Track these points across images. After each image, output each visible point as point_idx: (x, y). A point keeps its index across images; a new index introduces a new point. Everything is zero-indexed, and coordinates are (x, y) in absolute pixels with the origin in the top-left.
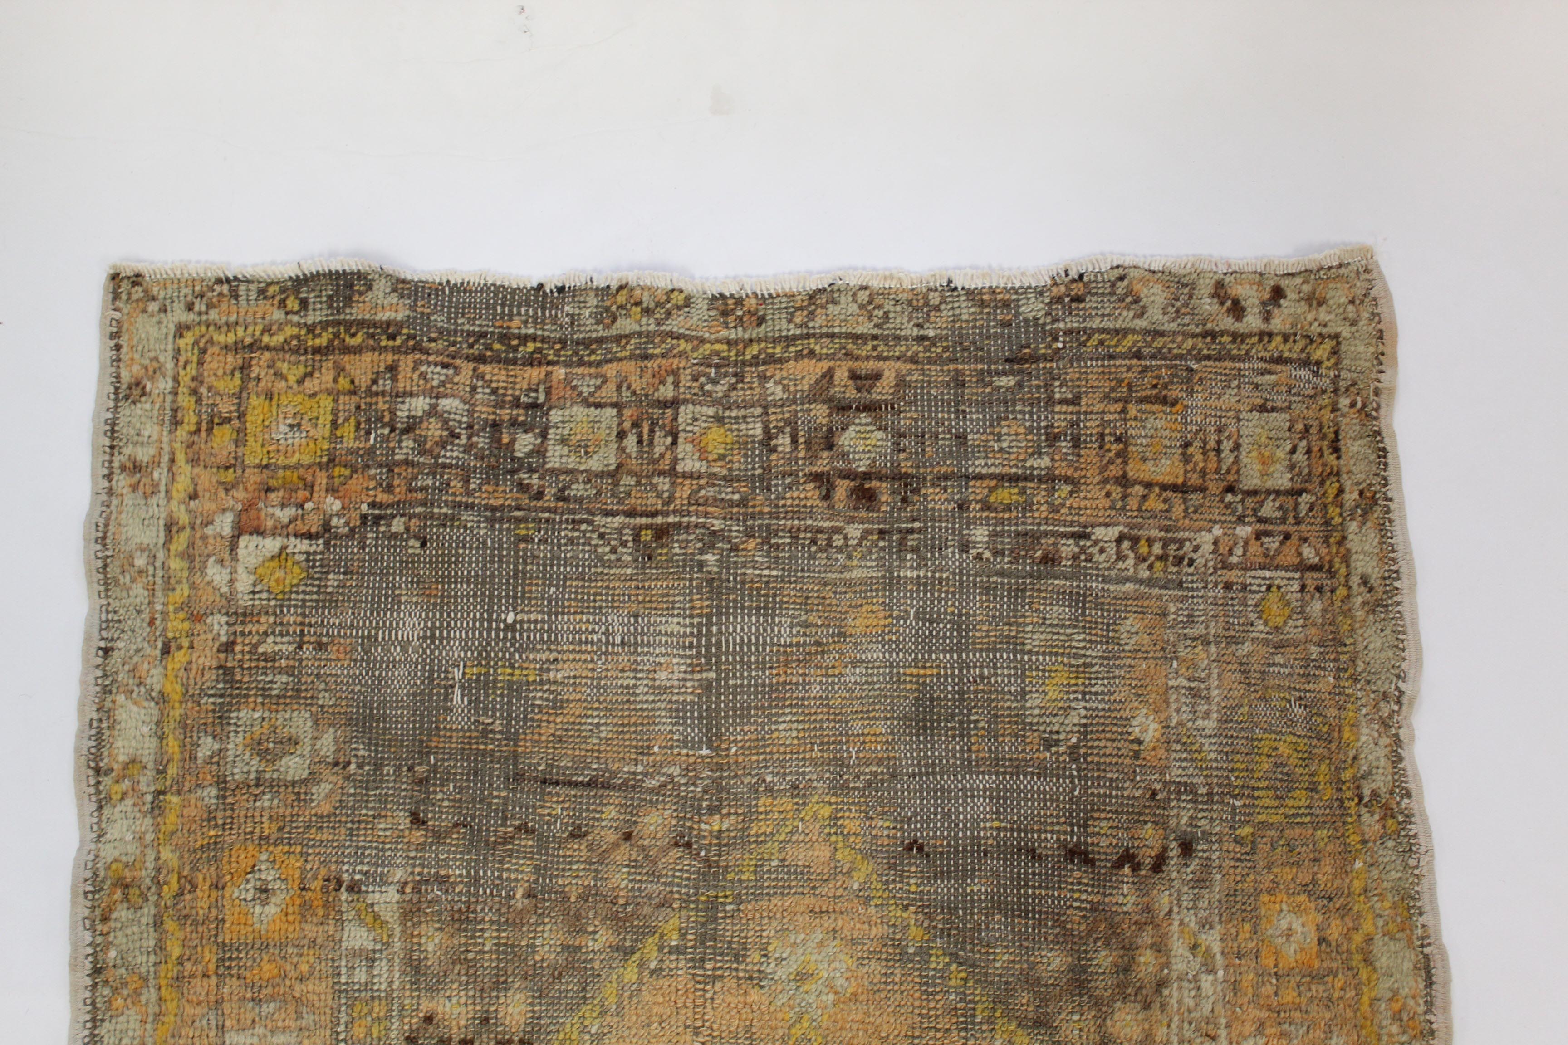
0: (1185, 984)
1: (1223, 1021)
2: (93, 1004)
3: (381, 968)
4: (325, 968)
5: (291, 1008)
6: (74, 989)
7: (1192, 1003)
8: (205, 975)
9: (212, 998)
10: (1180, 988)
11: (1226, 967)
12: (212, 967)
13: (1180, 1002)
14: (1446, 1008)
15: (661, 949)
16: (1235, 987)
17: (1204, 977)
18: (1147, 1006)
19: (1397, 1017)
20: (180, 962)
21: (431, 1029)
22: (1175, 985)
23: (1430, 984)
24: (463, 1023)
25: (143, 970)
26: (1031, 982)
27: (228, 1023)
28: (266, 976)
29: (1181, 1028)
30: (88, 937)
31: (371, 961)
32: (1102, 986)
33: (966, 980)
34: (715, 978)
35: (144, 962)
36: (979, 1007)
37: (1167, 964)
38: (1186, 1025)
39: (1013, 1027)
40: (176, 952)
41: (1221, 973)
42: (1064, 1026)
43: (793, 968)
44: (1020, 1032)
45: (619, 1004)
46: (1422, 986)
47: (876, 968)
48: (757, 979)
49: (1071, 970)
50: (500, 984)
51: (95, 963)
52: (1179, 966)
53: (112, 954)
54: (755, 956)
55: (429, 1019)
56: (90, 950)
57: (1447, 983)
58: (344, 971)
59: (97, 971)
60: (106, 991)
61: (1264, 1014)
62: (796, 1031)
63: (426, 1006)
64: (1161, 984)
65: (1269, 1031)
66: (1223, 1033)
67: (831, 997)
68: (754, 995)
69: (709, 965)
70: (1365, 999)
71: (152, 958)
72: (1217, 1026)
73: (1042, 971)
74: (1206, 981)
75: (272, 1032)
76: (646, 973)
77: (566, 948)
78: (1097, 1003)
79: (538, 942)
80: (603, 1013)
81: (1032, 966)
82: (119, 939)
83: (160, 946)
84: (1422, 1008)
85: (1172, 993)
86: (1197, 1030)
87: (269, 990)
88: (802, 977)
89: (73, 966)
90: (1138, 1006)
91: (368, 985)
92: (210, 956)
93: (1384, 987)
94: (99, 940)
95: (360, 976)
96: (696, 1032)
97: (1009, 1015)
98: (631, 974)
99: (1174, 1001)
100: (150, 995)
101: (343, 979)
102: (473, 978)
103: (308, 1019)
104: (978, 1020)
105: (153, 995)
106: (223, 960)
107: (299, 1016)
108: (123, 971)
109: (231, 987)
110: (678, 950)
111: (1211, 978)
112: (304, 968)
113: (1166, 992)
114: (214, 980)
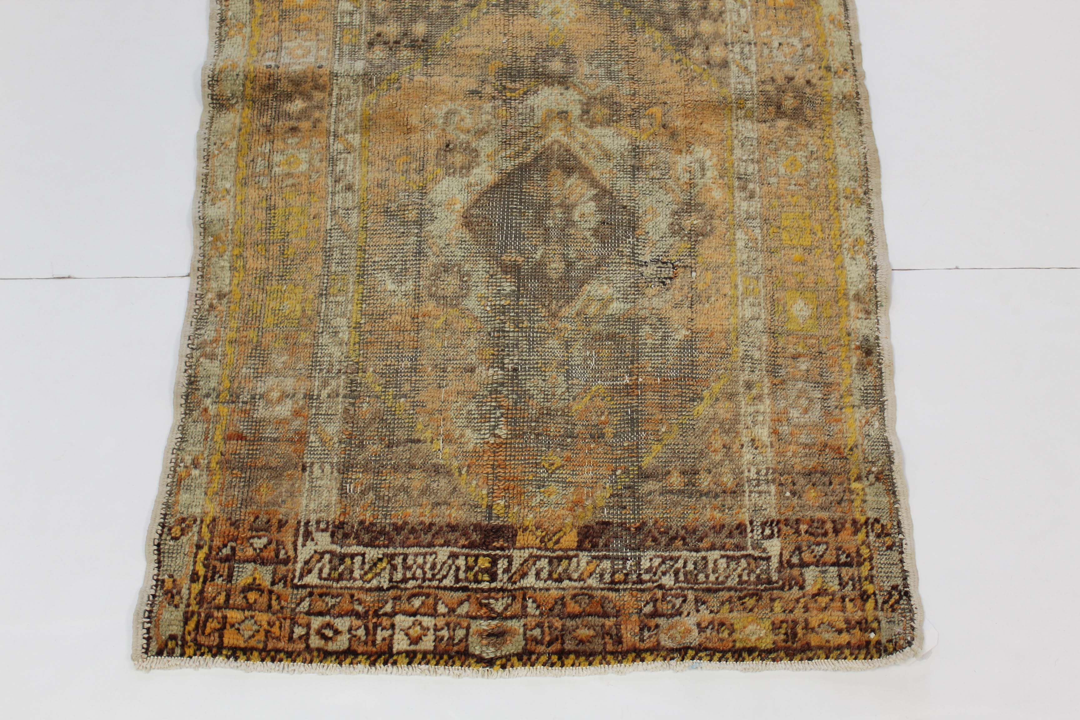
0: (733, 13)
1: (751, 26)
2: (220, 34)
3: (357, 17)
4: (330, 17)
5: (314, 32)
6: (211, 27)
7: (736, 19)
8: (273, 21)
9: (277, 30)
10: (731, 14)
11: (752, 6)
12: (277, 18)
13: (731, 19)
14: (855, 18)
15: (488, 5)
16: (756, 13)
17: (741, 10)
18: (715, 21)
19: (832, 22)
20: (261, 16)
21: (380, 38)
22: (728, 13)
23: (846, 10)
24: (395, 34)
25: (244, 21)
26: (662, 14)
27: (284, 39)
28: (302, 21)
29: (732, 28)
30: (219, 7)
31: (351, 14)
32: (693, 15)
33: (631, 13)
34: (513, 16)
35: (245, 18)
36: (637, 23)
37: (724, 5)
38: (734, 27)
39: (653, 30)
40: (260, 13)
41: (749, 8)
42: (677, 29)
43: (550, 10)
44: (656, 32)
45: (469, 25)
46: (843, 10)
47: (589, 9)
48: (534, 15)
49: (679, 8)
50: (413, 20)
51: (221, 17)
52: (729, 6)
53: (230, 13)
54: (532, 7)
55: (379, 35)
56: (219, 12)
57: (855, 10)
58: (339, 18)
59: (222, 21)
60: (226, 29)
61: (770, 23)
62: (552, 34)
63: (378, 29)
64: (721, 13)
65: (772, 29)
66: (751, 31)
67: (568, 20)
68: (532, 20)
69: (510, 11)
70: (817, 17)
71: (248, 16)
72: (749, 27)
73: (666, 9)
74: (743, 11)
75: (305, 41)
76: (481, 15)
77: (443, 7)
78: (693, 21)
79: (430, 5)
80: (461, 28)
81: (661, 7)
82: (233, 8)
83: (252, 11)
84: (843, 19)
85: (727, 17)
86: (739, 29)
87: (303, 26)
88: (553, 14)
89: (211, 18)
90: (711, 21)
91: (351, 23)
92: (276, 14)
93: (826, 11)
94: (223, 8)
95: (347, 19)
96: (505, 35)
97: (651, 25)
98: (474, 14)
99: (728, 19)
100: (247, 31)
101: (339, 21)
102: (399, 18)
103: (321, 37)
104: (637, 27)
105: (249, 29)
106: (282, 16)
107: (317, 35)
108: (234, 21)
109: (286, 25)
110: (496, 5)
111: (744, 10)
112: (320, 17)
113: (724, 16)
114: (277, 23)
